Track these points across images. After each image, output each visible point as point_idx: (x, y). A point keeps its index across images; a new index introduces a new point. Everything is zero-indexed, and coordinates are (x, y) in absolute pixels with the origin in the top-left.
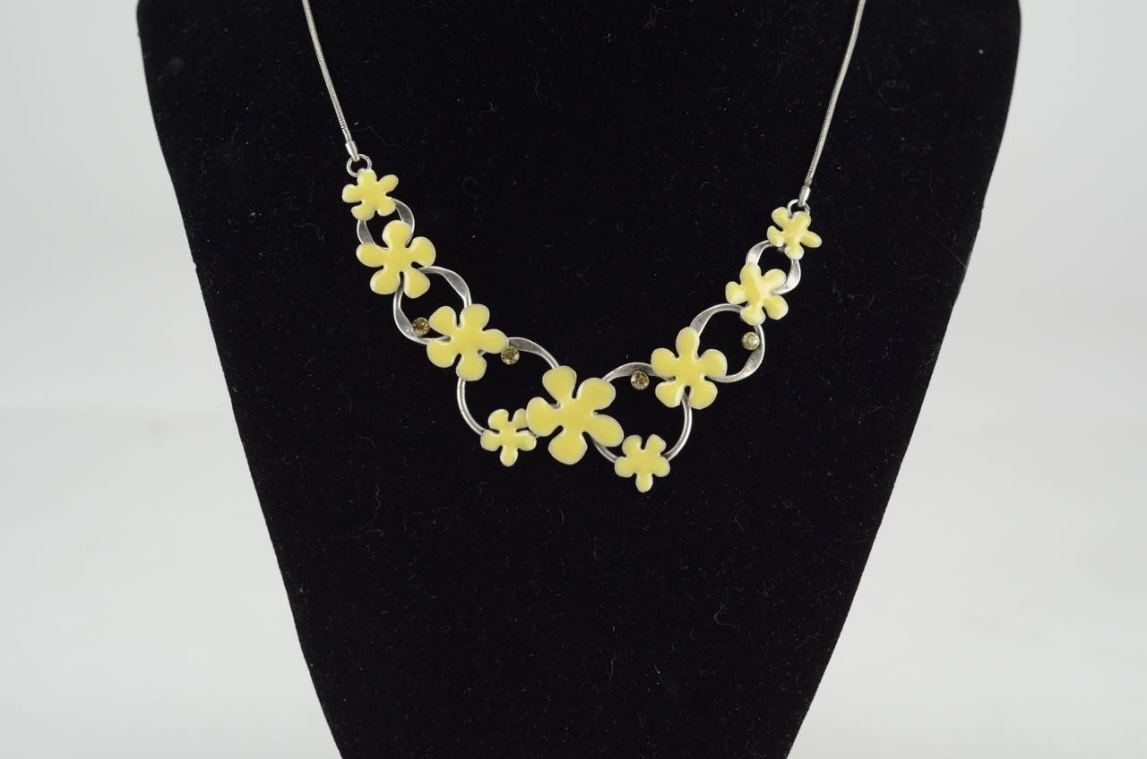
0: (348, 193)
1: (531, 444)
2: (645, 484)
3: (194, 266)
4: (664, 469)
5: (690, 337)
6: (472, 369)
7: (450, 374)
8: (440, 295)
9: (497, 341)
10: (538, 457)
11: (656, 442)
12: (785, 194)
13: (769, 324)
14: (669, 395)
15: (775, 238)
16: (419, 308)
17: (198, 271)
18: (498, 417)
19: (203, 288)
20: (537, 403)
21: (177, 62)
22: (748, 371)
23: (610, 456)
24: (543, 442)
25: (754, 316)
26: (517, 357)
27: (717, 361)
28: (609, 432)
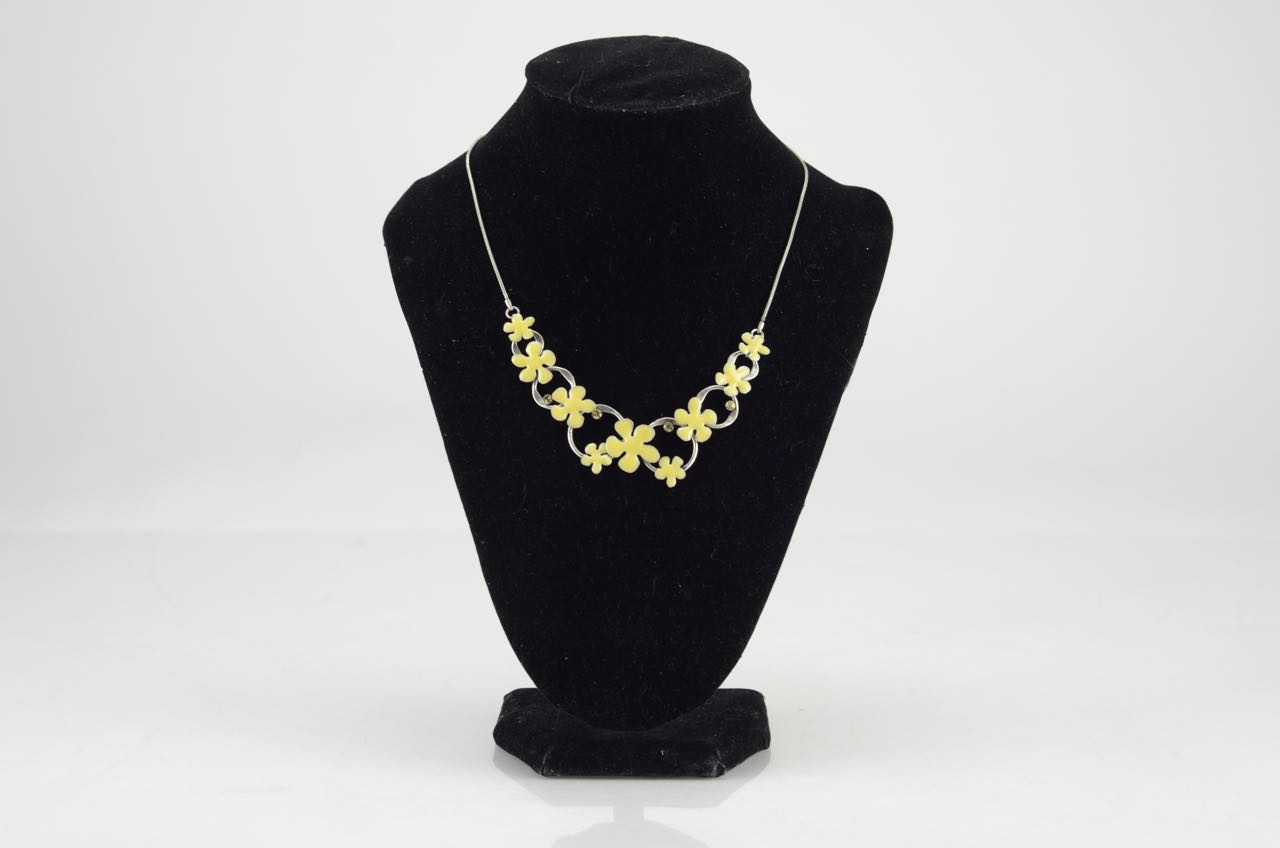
0: (507, 327)
1: (608, 462)
2: (671, 483)
3: (421, 370)
4: (682, 475)
5: (696, 402)
6: (576, 422)
7: (564, 425)
8: (558, 381)
9: (590, 406)
10: (612, 469)
11: (678, 460)
12: (750, 326)
13: (740, 396)
14: (685, 434)
15: (743, 349)
16: (546, 390)
17: (424, 372)
18: (590, 447)
19: (427, 380)
20: (612, 439)
21: (408, 259)
22: (730, 421)
23: (652, 468)
24: (616, 461)
25: (731, 392)
26: (601, 415)
27: (711, 416)
28: (652, 454)
